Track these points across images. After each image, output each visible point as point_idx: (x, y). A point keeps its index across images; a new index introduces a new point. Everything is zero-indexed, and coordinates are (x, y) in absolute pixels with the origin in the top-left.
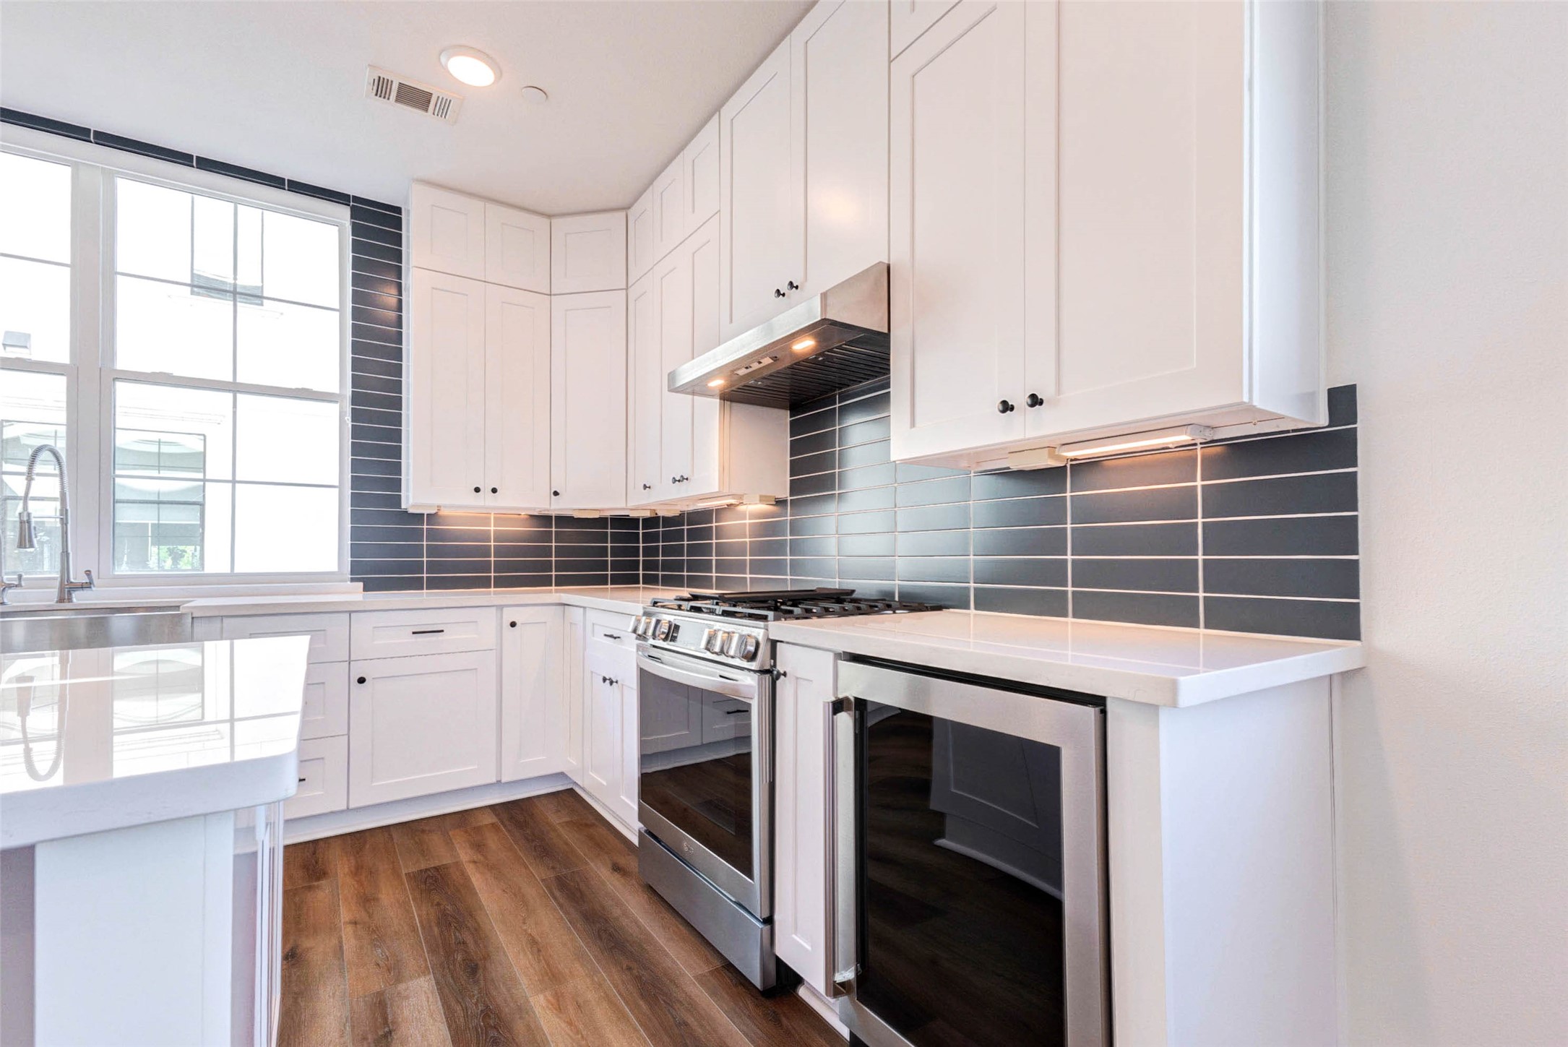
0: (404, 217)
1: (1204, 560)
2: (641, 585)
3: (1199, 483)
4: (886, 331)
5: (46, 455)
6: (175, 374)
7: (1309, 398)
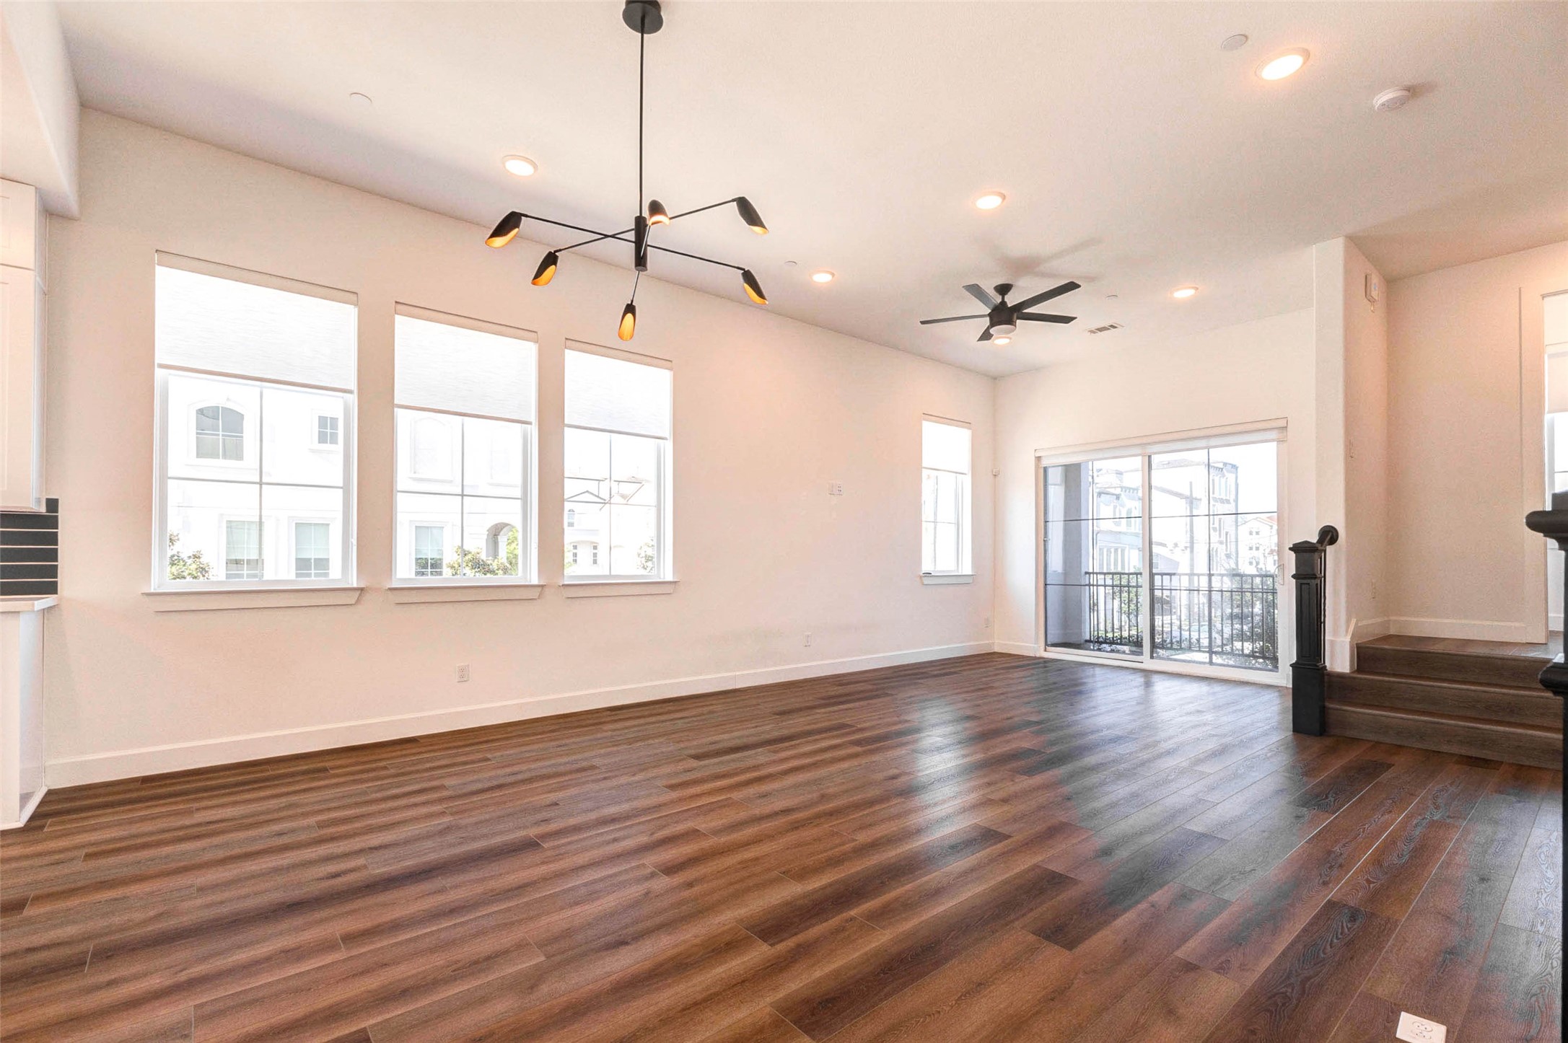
7: (38, 501)
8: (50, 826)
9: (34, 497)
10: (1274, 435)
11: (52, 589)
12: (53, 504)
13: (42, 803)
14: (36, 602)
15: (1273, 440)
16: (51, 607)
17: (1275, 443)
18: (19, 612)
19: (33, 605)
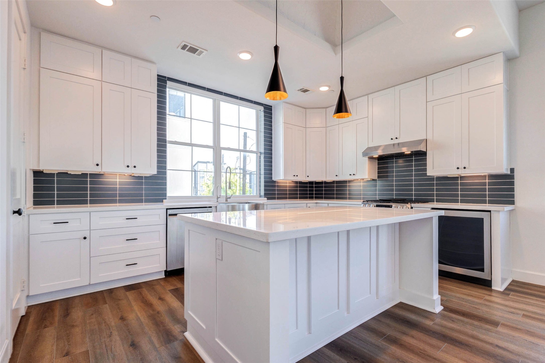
0: (273, 108)
1: (488, 193)
2: (314, 199)
3: (487, 181)
4: (426, 151)
5: (229, 168)
6: (231, 148)
7: (507, 169)
8: (512, 295)
9: (505, 168)
11: (512, 203)
12: (512, 170)
13: (510, 284)
14: (505, 208)
16: (513, 209)
18: (499, 211)
19: (504, 209)
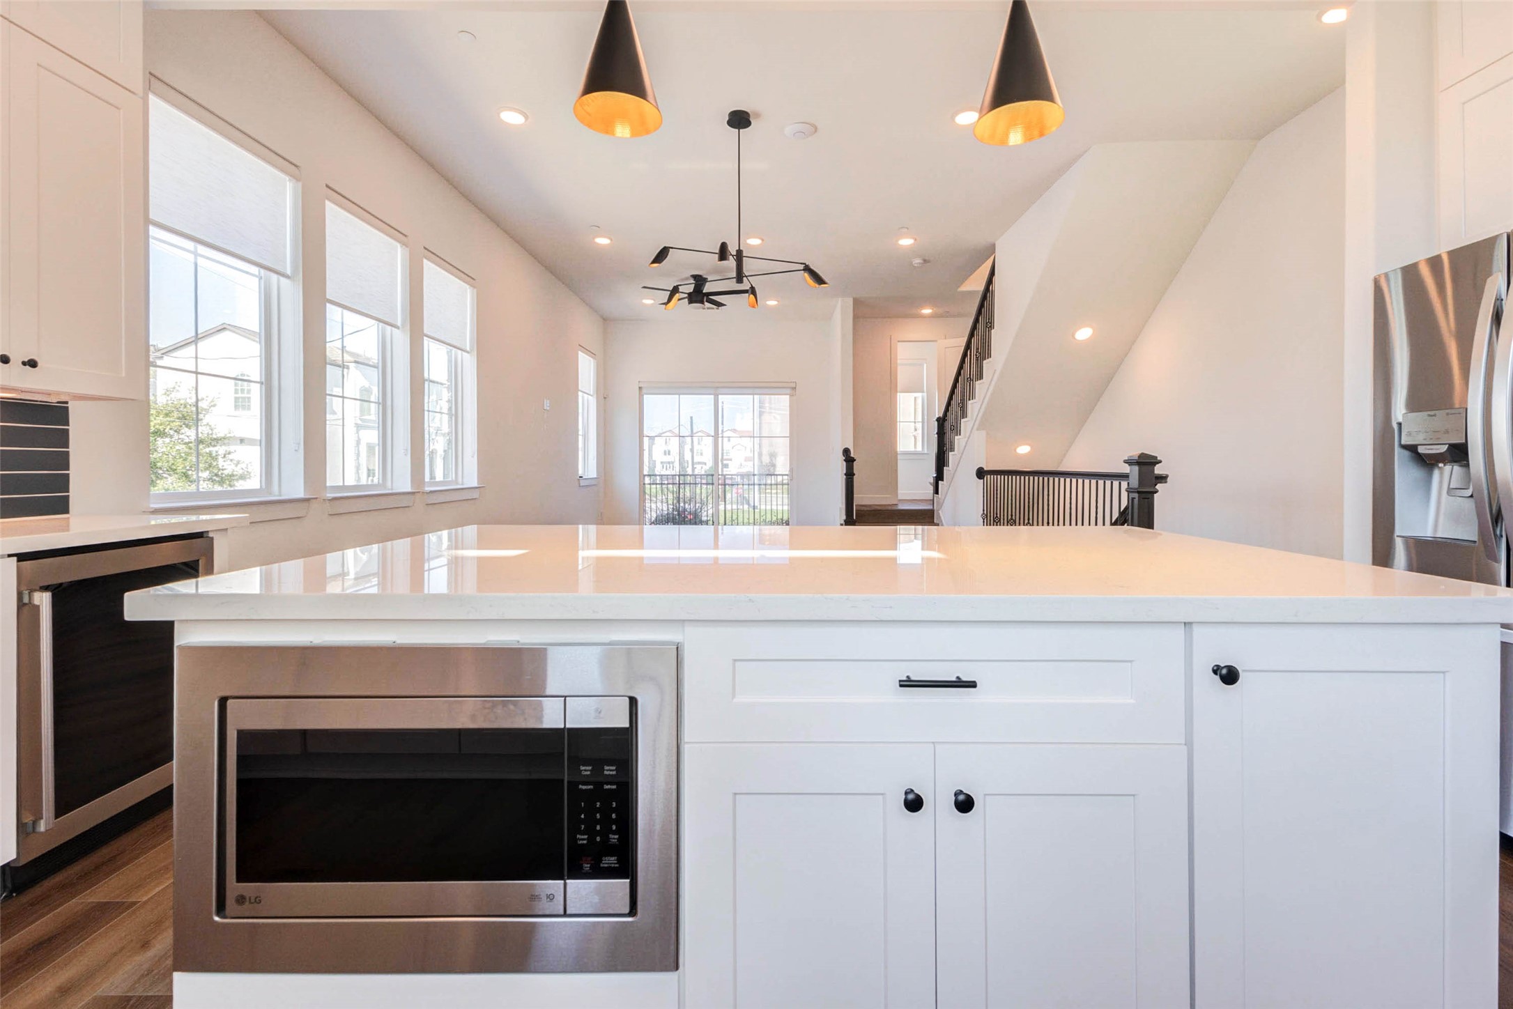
10: (788, 391)
15: (787, 394)
17: (788, 396)
